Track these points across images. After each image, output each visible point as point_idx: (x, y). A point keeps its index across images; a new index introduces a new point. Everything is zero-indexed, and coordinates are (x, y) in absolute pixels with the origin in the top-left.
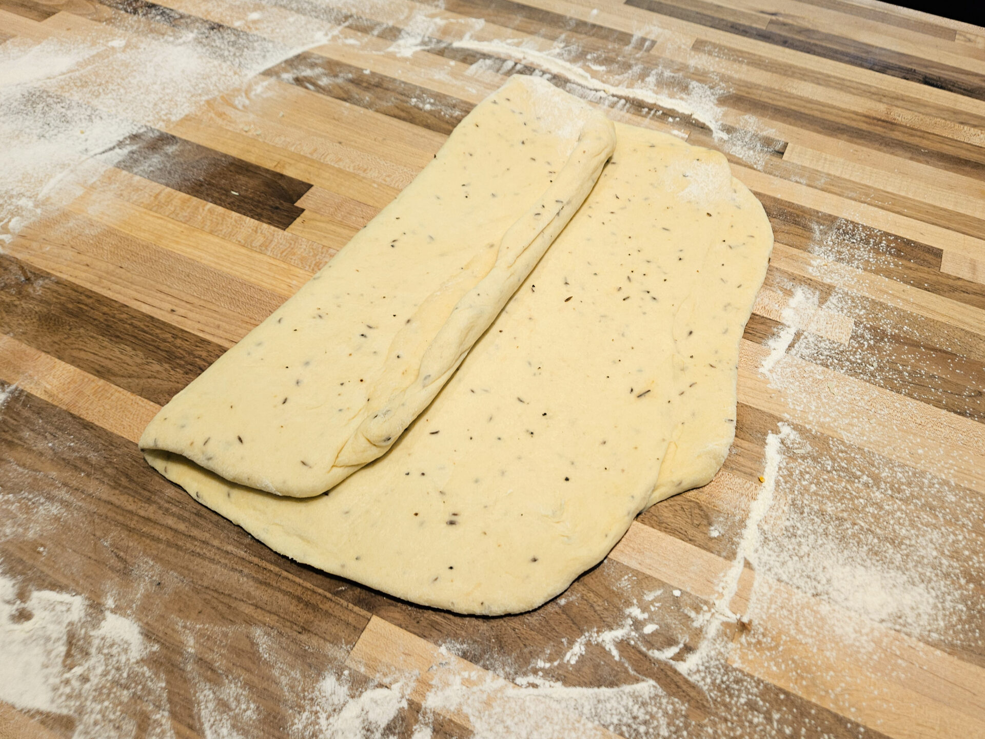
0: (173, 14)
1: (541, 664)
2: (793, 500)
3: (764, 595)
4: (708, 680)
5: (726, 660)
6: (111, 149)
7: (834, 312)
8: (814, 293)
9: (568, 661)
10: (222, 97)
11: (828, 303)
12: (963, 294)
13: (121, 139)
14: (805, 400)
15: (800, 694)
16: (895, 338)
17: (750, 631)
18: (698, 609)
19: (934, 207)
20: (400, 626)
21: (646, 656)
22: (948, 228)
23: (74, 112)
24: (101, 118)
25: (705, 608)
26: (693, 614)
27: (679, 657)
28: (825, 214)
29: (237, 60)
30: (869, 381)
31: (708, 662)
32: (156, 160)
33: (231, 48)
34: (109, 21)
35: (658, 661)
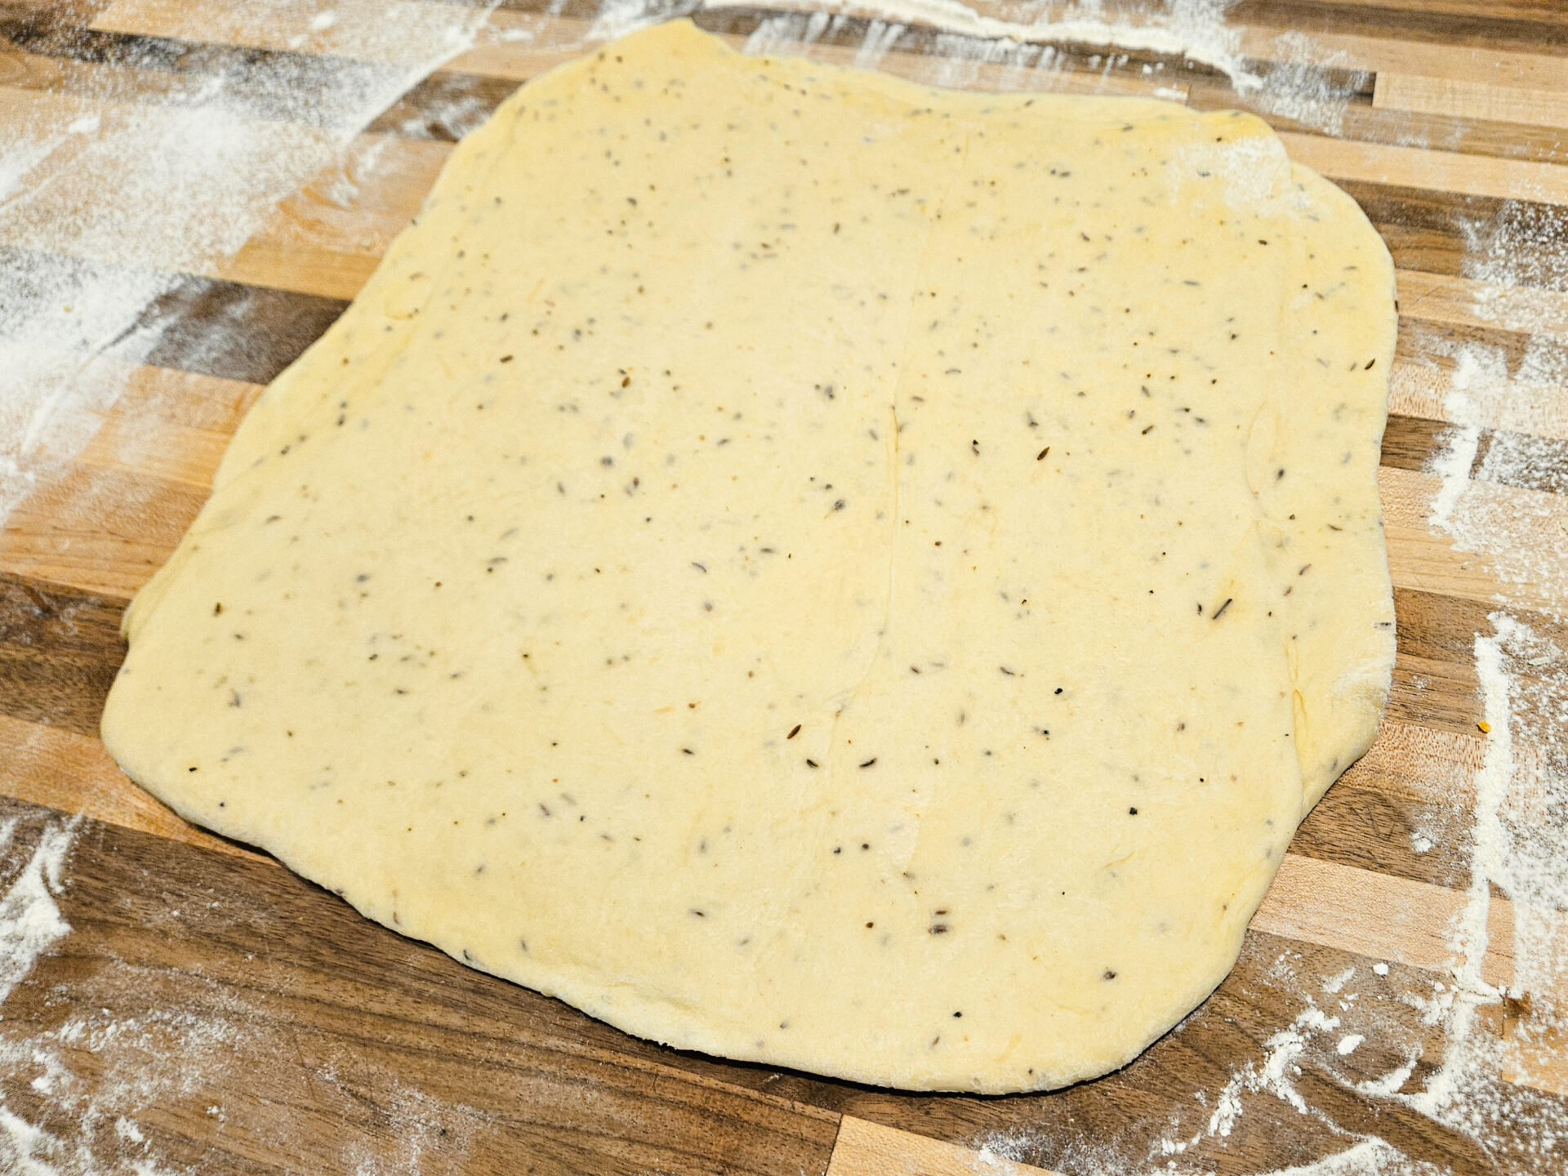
0: (171, 48)
1: (1168, 1147)
2: (1551, 755)
3: (1539, 941)
4: (1477, 1118)
5: (1500, 1075)
6: (131, 331)
7: (1540, 384)
8: (1495, 354)
9: (1216, 1132)
10: (307, 191)
11: (1525, 369)
13: (142, 307)
14: (1527, 562)
17: (1529, 1014)
18: (1426, 992)
20: (897, 1126)
23: (42, 272)
24: (94, 275)
25: (1439, 986)
26: (1419, 1002)
27: (1413, 1085)
28: (1477, 199)
29: (314, 113)
31: (1468, 1084)
32: (217, 336)
33: (296, 93)
34: (57, 84)
35: (1379, 1101)
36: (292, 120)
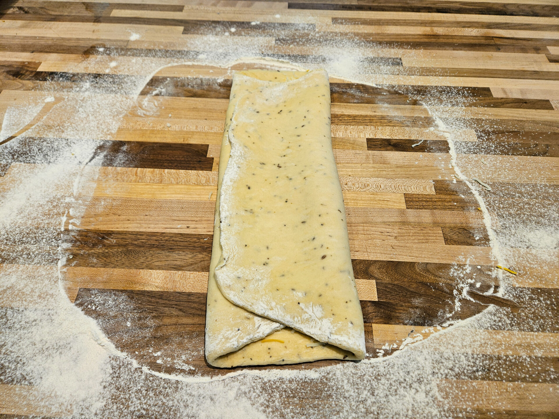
0: (67, 75)
1: (448, 315)
2: (497, 213)
4: (511, 296)
5: (512, 285)
6: (93, 158)
9: (457, 310)
10: (130, 113)
12: (507, 105)
13: (94, 151)
15: (545, 287)
16: (493, 132)
18: (490, 270)
19: (475, 69)
21: (484, 296)
22: (486, 77)
24: (74, 143)
25: (493, 269)
26: (490, 273)
27: (495, 291)
30: (495, 154)
32: (121, 156)
33: (114, 85)
34: (34, 88)
35: (489, 296)
36: (116, 93)
